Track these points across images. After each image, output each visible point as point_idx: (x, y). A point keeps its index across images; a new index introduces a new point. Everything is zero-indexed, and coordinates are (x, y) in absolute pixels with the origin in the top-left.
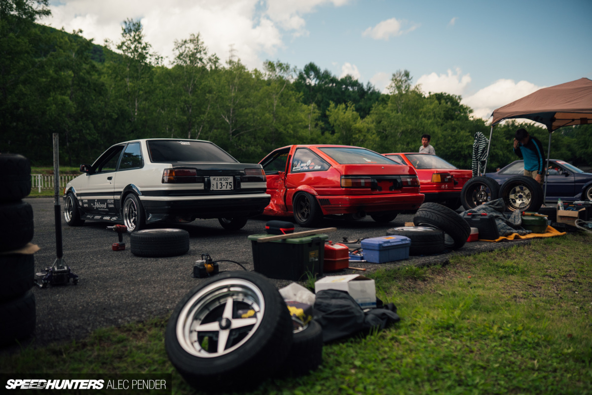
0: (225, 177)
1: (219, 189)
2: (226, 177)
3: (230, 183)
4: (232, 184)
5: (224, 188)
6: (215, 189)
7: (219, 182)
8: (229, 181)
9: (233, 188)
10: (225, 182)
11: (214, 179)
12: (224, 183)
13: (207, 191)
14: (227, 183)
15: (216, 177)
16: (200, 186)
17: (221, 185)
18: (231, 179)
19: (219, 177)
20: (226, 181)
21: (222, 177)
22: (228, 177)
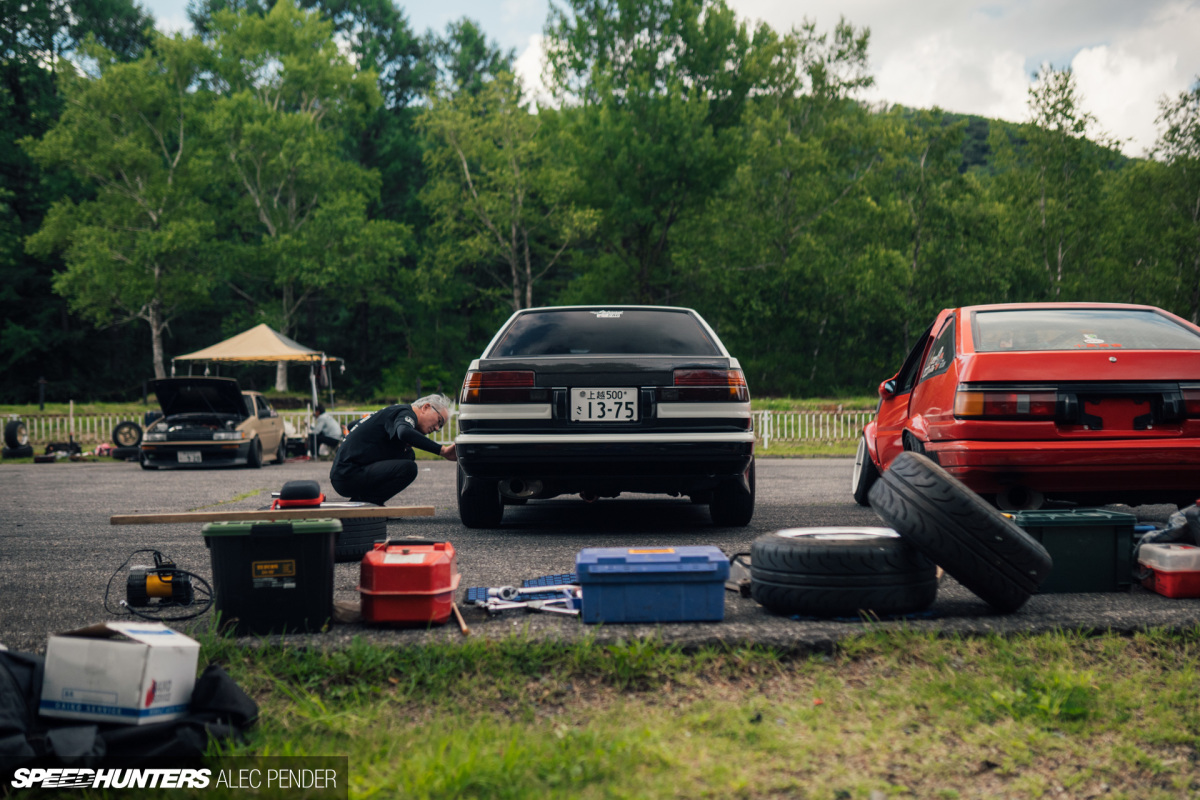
0: (612, 389)
1: (595, 418)
2: (617, 390)
3: (627, 403)
4: (635, 407)
5: (610, 417)
6: (584, 417)
7: (595, 403)
8: (624, 400)
9: (635, 418)
10: (612, 401)
11: (583, 394)
12: (610, 403)
13: (561, 421)
14: (621, 404)
15: (587, 391)
16: (543, 411)
17: (602, 409)
18: (631, 395)
19: (595, 391)
20: (617, 400)
21: (605, 390)
22: (623, 390)
